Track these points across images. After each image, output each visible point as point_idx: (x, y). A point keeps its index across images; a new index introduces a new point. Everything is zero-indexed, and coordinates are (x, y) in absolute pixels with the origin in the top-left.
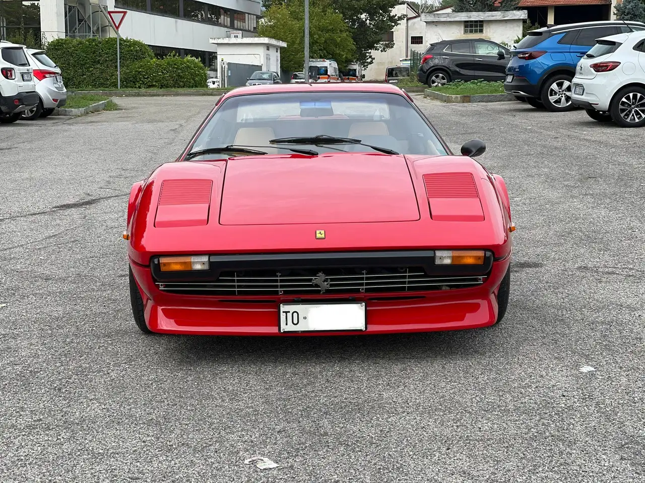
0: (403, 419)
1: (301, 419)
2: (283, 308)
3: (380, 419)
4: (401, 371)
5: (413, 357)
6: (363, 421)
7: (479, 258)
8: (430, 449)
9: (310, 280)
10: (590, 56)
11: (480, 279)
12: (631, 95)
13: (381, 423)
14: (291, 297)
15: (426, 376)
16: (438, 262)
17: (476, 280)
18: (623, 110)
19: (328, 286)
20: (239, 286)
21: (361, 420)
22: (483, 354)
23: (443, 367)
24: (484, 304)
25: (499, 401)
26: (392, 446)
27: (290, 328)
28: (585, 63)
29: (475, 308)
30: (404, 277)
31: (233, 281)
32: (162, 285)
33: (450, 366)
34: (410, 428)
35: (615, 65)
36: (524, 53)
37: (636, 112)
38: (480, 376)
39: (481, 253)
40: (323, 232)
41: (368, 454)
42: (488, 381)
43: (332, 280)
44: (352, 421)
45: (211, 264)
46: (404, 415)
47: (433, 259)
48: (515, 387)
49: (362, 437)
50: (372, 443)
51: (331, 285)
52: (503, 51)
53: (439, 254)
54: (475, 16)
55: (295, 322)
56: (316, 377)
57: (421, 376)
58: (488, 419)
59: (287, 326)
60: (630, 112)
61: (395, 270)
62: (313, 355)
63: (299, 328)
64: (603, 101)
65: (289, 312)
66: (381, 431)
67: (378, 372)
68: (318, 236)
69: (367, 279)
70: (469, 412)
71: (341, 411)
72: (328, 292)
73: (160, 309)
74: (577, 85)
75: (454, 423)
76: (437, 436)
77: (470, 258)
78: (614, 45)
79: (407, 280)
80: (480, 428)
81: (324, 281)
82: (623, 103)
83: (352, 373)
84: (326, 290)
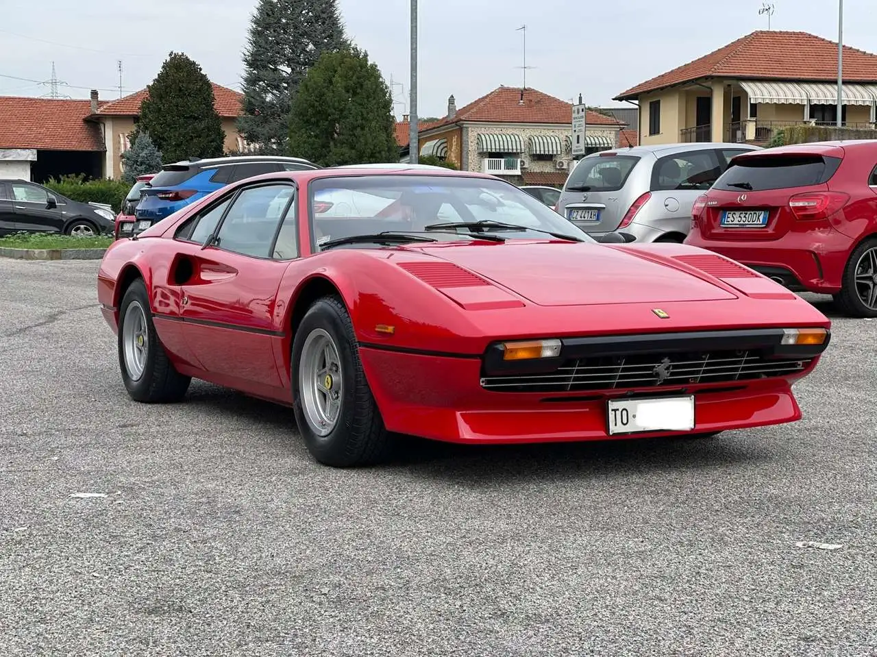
2: (612, 405)
7: (821, 336)
9: (652, 368)
11: (799, 365)
14: (623, 391)
19: (668, 375)
27: (620, 429)
30: (740, 362)
40: (661, 311)
43: (675, 367)
45: (563, 349)
47: (781, 337)
51: (672, 374)
52: (54, 197)
53: (786, 332)
55: (625, 422)
59: (616, 428)
63: (629, 429)
65: (618, 410)
68: (661, 314)
69: (708, 365)
72: (667, 382)
77: (812, 337)
79: (742, 365)
81: (666, 370)
84: (665, 380)
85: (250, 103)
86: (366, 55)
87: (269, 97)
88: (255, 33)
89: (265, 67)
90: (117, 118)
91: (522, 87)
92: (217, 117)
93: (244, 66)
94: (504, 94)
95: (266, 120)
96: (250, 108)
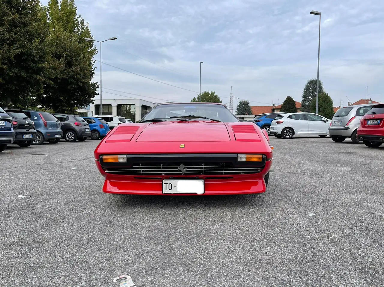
0: (221, 244)
1: (163, 243)
2: (165, 182)
3: (208, 245)
4: (221, 214)
5: (227, 207)
6: (198, 246)
7: (260, 158)
8: (238, 270)
9: (177, 168)
10: (275, 120)
11: (259, 169)
12: (287, 130)
13: (208, 247)
14: (169, 176)
15: (233, 217)
16: (239, 160)
17: (257, 170)
18: (285, 134)
19: (186, 171)
20: (143, 171)
21: (197, 245)
22: (259, 205)
23: (241, 212)
24: (260, 182)
25: (273, 233)
26: (213, 267)
27: (168, 191)
28: (274, 121)
29: (256, 184)
30: (223, 167)
31: (140, 168)
32: (107, 170)
33: (244, 211)
34: (225, 252)
35: (282, 122)
36: (256, 120)
37: (288, 135)
38: (260, 217)
39: (261, 156)
40: (183, 145)
41: (197, 274)
42: (264, 220)
43: (188, 168)
44: (192, 246)
45: (128, 159)
46: (221, 241)
47: (237, 158)
48: (279, 224)
49: (196, 258)
50: (201, 264)
51: (187, 171)
53: (240, 156)
54: (242, 116)
55: (170, 189)
56: (179, 216)
57: (231, 217)
58: (270, 246)
59: (166, 191)
60: (287, 135)
61: (218, 164)
62: (181, 204)
63: (172, 191)
64: (279, 132)
65: (167, 184)
66: (208, 254)
67: (210, 214)
68: (181, 146)
69: (205, 168)
70: (258, 241)
71: (187, 238)
72: (186, 174)
73: (108, 182)
74: (272, 127)
75: (251, 248)
76: (241, 258)
77: (255, 158)
78: (282, 117)
79: (224, 168)
80: (267, 253)
81: (184, 169)
82: (285, 132)
83: (197, 214)
84: (185, 173)
85: (303, 105)
86: (327, 94)
87: (307, 104)
88: (304, 91)
89: (306, 98)
90: (277, 109)
91: (366, 99)
92: (296, 108)
93: (302, 98)
94: (362, 100)
95: (306, 108)
96: (303, 106)
